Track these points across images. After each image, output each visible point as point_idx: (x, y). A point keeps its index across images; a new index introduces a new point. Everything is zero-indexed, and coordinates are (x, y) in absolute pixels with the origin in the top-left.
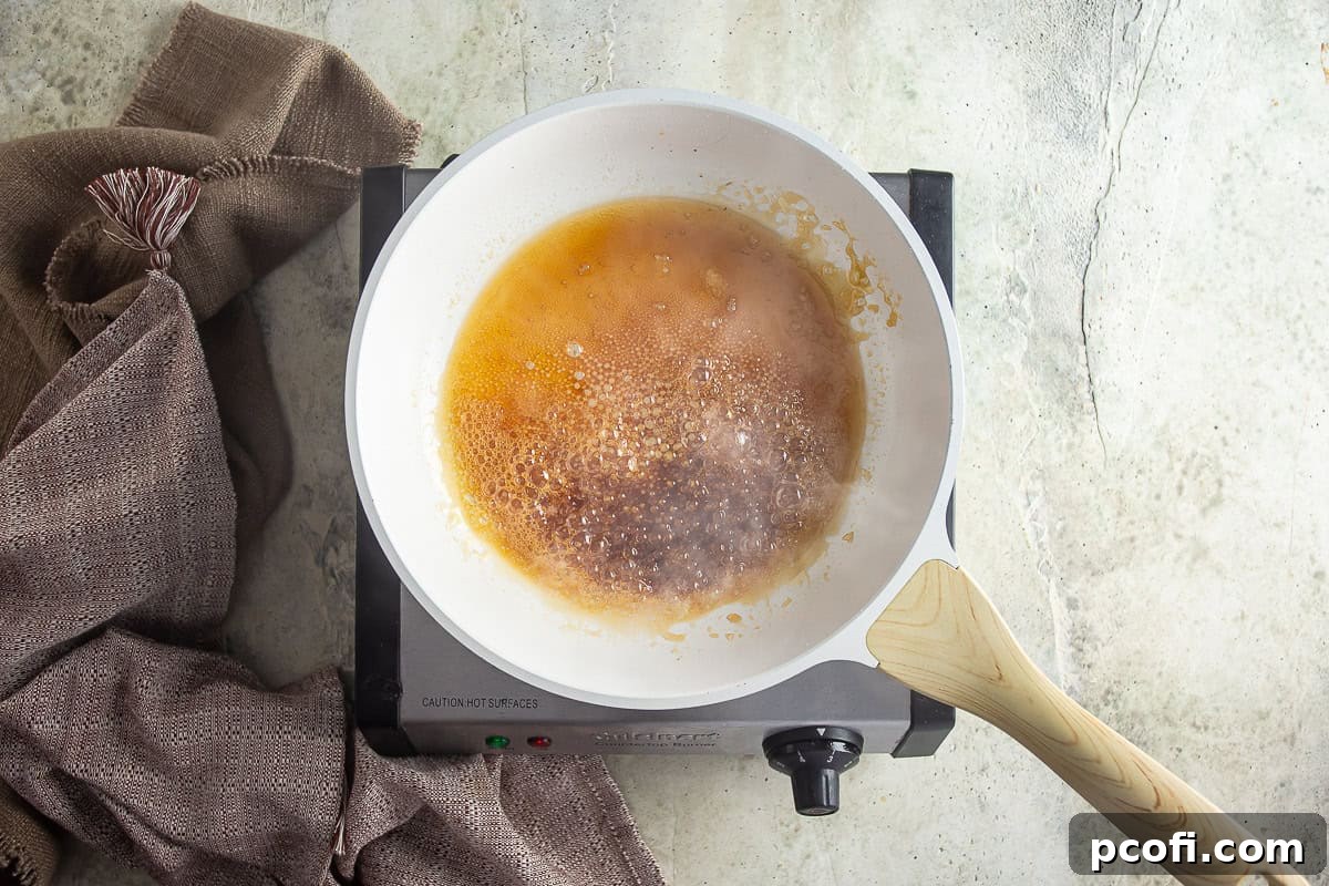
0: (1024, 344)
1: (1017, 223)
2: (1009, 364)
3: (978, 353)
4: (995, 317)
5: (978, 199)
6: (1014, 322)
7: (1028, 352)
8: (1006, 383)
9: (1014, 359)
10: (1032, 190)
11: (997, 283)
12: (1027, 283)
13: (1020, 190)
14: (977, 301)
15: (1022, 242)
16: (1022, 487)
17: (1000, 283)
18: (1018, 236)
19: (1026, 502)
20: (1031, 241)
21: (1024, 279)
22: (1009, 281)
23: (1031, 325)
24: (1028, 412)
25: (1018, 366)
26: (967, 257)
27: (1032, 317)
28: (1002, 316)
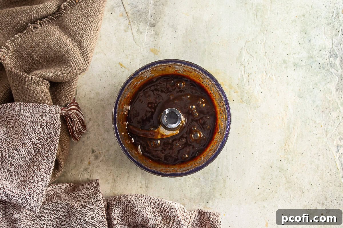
0: (336, 80)
1: (333, 27)
2: (329, 89)
3: (316, 84)
4: (324, 68)
5: (316, 16)
6: (332, 70)
7: (338, 84)
8: (328, 98)
9: (332, 87)
10: (340, 12)
11: (324, 53)
12: (338, 53)
13: (335, 12)
14: (316, 61)
15: (336, 35)
16: (335, 143)
17: (326, 53)
18: (334, 32)
19: (337, 150)
20: (340, 35)
21: (336, 51)
22: (330, 52)
23: (339, 72)
24: (338, 111)
25: (333, 90)
26: (311, 42)
27: (340, 68)
28: (327, 68)
